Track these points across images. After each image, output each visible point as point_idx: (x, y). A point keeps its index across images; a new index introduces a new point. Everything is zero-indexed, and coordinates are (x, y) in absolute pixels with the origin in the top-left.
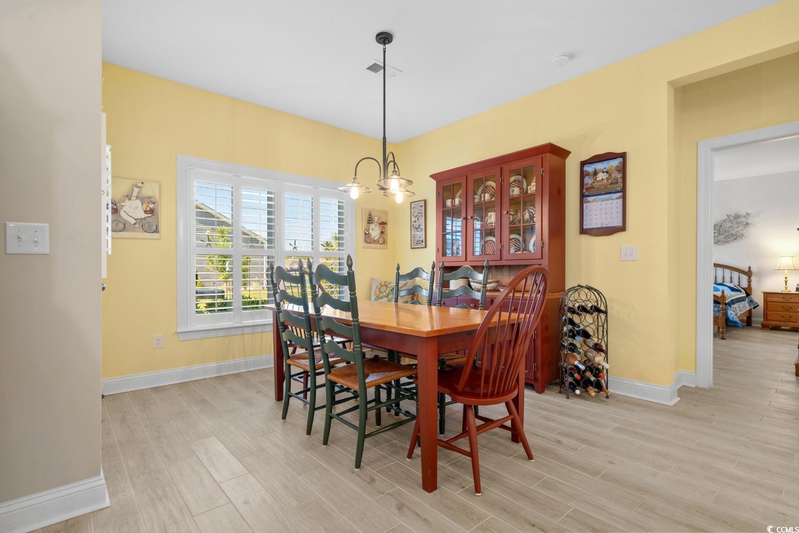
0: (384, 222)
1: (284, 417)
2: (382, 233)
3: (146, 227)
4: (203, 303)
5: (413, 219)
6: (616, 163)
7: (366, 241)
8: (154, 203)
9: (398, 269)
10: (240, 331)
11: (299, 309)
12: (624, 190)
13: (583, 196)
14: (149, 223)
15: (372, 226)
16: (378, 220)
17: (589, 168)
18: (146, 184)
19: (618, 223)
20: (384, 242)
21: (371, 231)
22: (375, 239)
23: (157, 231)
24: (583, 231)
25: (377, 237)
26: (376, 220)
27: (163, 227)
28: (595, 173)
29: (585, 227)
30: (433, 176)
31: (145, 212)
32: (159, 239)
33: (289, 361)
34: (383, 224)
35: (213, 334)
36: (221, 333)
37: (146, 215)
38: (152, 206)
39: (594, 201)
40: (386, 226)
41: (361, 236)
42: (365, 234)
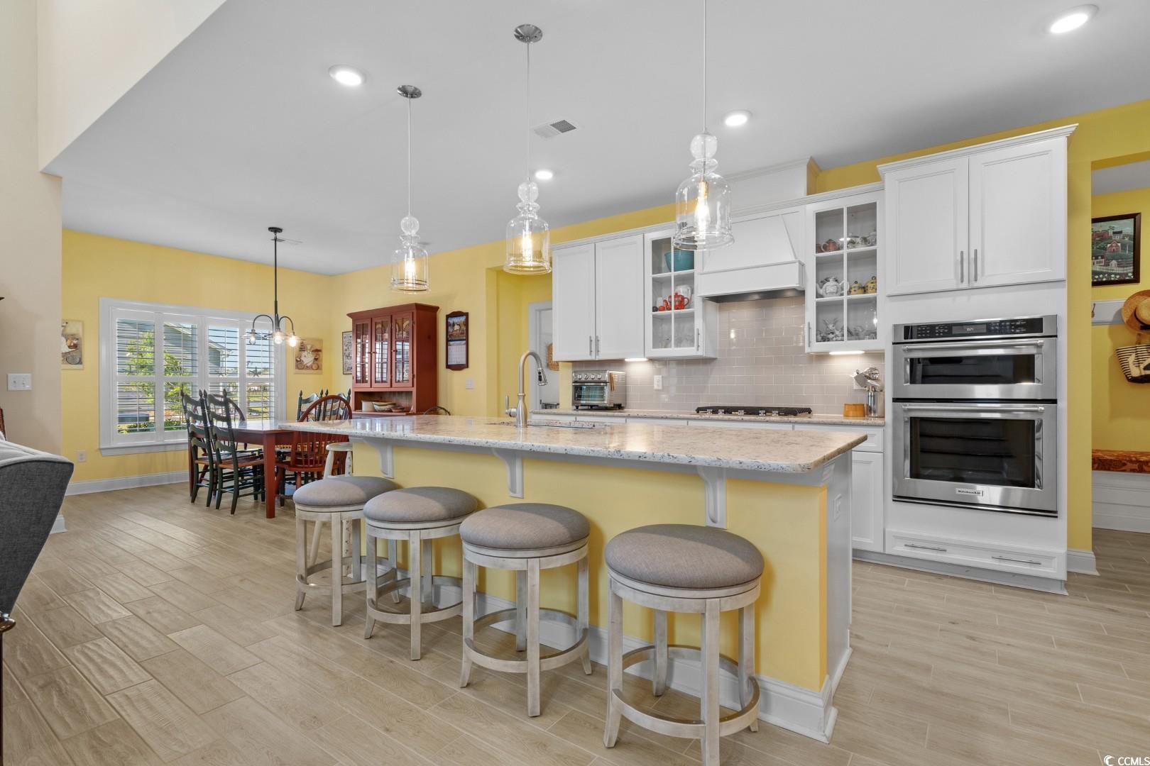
0: (319, 349)
1: (193, 501)
2: (316, 359)
3: (69, 360)
4: (125, 426)
5: (345, 348)
6: (462, 319)
7: (297, 367)
8: (78, 339)
9: (301, 395)
10: (162, 449)
11: (224, 425)
12: (467, 340)
13: (448, 341)
14: (72, 356)
15: (304, 353)
16: (311, 348)
17: (451, 321)
18: (70, 323)
19: (464, 362)
20: (319, 368)
21: (302, 358)
22: (308, 365)
23: (80, 362)
24: (448, 367)
25: (311, 363)
26: (309, 348)
27: (85, 360)
28: (454, 325)
29: (449, 364)
30: (350, 315)
31: (70, 347)
32: (83, 370)
33: (197, 461)
34: (317, 351)
35: (136, 451)
36: (144, 450)
37: (70, 350)
38: (75, 342)
39: (453, 345)
40: (320, 353)
41: (292, 363)
42: (297, 361)
